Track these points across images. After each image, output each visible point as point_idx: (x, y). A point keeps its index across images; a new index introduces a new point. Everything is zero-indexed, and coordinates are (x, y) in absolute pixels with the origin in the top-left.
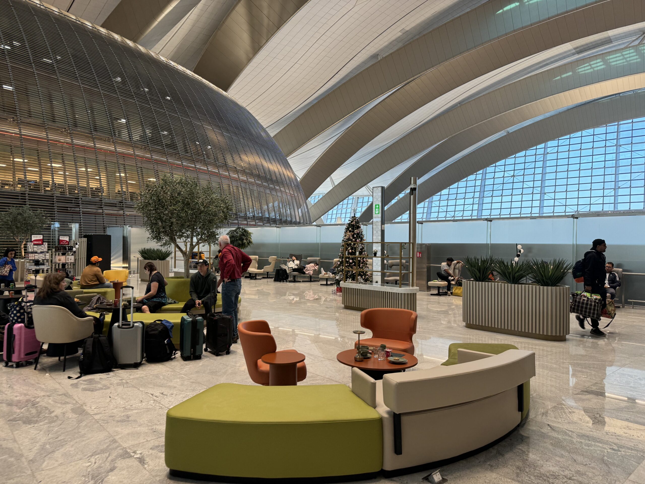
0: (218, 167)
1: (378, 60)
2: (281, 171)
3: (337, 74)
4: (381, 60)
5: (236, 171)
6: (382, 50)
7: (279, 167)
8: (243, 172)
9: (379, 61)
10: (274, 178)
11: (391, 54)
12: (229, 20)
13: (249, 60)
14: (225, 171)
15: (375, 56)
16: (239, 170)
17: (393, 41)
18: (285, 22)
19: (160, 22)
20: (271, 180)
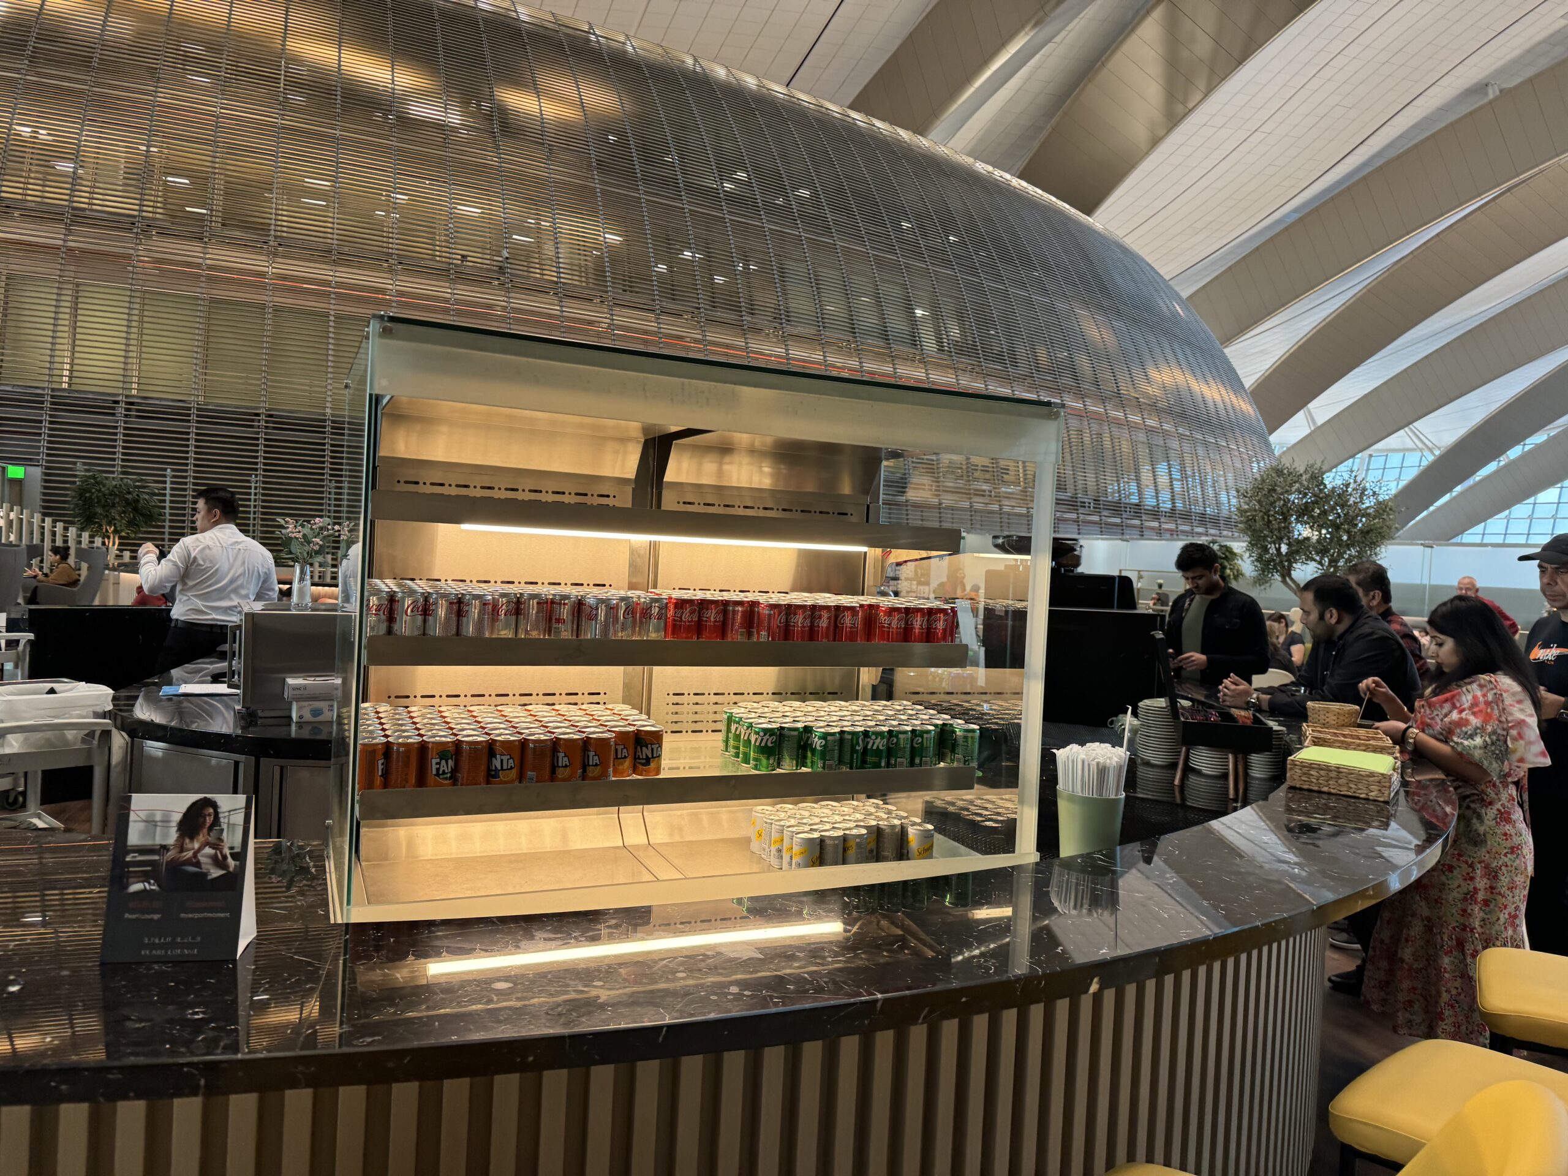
0: (1103, 400)
1: (1486, 101)
2: (1227, 399)
3: (1361, 146)
4: (1496, 99)
5: (1139, 407)
6: (1500, 72)
7: (1223, 392)
8: (1154, 407)
9: (1491, 102)
10: (1215, 421)
11: (1530, 80)
12: (1118, 56)
13: (1155, 142)
14: (1116, 408)
15: (1480, 88)
16: (1145, 403)
17: (1539, 43)
18: (1260, 47)
19: (978, 89)
20: (1208, 422)
